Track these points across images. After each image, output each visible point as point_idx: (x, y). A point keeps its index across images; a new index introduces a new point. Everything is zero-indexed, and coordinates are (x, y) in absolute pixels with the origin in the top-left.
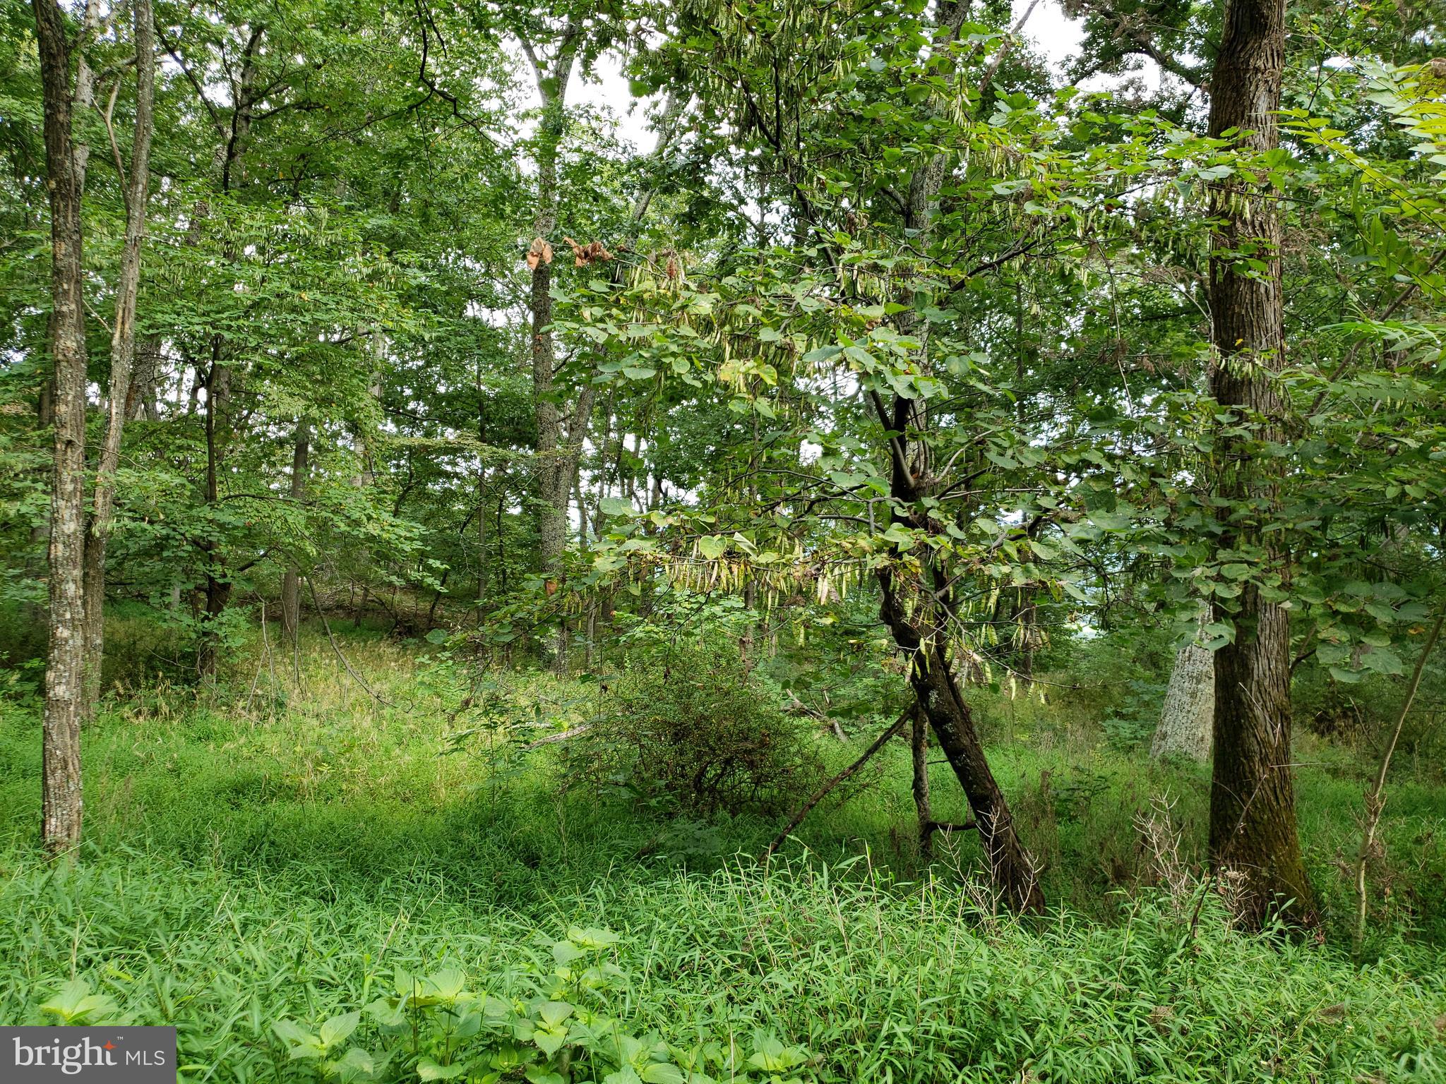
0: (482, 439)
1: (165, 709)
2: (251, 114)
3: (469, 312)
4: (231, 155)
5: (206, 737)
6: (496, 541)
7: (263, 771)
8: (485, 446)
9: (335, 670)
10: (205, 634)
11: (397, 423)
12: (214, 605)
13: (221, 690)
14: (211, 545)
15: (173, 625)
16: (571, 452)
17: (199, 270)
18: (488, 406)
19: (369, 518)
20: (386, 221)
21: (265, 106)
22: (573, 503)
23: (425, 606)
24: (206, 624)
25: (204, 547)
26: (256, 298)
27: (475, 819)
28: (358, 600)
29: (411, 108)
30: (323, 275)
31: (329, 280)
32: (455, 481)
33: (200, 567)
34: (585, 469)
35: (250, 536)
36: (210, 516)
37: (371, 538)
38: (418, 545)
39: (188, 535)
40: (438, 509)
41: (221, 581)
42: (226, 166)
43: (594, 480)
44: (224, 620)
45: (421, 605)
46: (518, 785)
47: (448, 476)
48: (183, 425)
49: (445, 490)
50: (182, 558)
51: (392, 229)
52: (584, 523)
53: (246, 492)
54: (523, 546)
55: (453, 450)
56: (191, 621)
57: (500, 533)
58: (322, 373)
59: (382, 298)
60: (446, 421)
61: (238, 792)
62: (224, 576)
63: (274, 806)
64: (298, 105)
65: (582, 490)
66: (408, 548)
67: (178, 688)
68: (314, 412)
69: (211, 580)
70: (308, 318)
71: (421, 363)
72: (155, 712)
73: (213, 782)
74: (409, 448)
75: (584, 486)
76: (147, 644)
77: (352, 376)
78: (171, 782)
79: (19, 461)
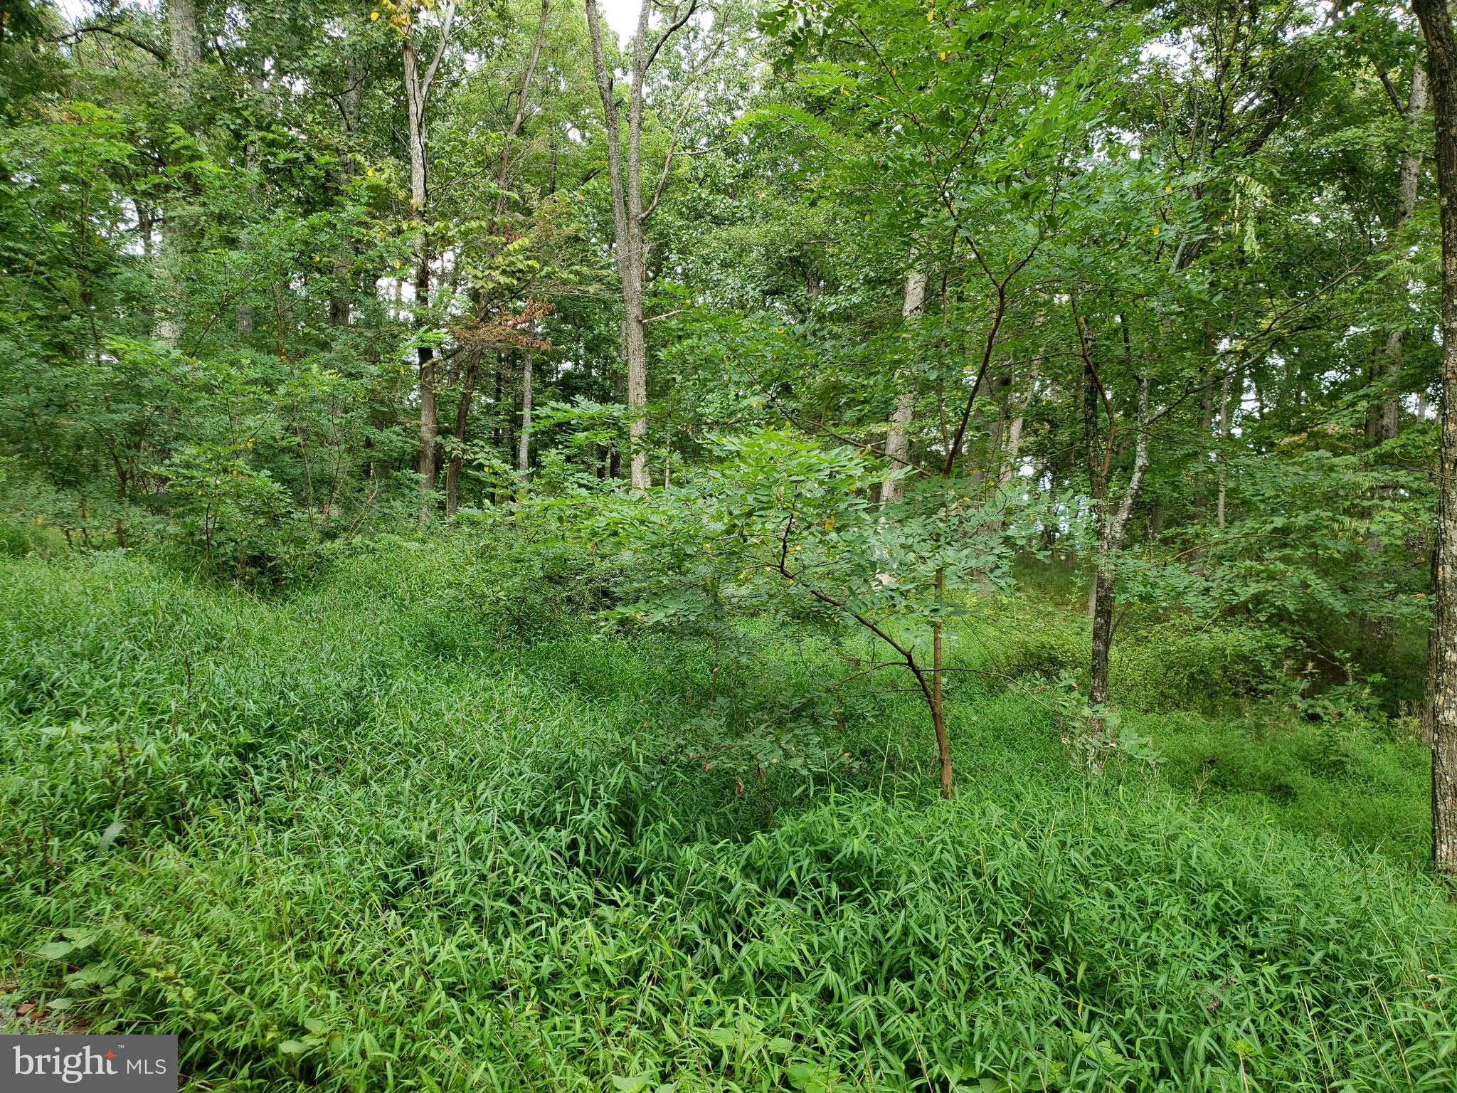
79: (1366, 480)
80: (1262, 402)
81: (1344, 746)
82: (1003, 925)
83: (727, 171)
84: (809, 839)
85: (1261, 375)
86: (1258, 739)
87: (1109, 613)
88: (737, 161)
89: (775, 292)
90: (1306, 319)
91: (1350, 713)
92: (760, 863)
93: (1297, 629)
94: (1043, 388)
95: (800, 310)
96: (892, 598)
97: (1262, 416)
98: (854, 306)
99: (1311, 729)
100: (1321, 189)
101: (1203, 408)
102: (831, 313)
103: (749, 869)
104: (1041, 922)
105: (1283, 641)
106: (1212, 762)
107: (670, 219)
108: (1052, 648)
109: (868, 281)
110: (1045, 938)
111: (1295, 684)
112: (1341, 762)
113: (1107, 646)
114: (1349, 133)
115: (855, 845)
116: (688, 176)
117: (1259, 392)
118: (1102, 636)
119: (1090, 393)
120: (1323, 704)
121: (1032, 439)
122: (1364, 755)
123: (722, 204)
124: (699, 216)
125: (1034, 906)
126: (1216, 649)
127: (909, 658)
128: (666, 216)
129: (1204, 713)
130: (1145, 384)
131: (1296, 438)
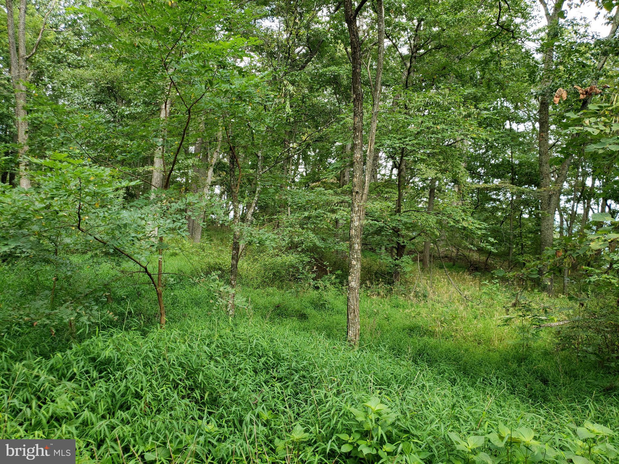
0: (512, 183)
1: (382, 294)
2: (417, 55)
3: (508, 126)
4: (409, 73)
5: (397, 306)
6: (518, 231)
7: (421, 324)
8: (514, 186)
9: (447, 283)
10: (396, 265)
11: (473, 178)
12: (399, 254)
13: (402, 288)
14: (399, 230)
15: (385, 261)
16: (557, 188)
17: (397, 121)
18: (516, 168)
19: (463, 219)
20: (472, 90)
21: (422, 51)
22: (557, 212)
23: (483, 258)
24: (397, 261)
25: (396, 231)
26: (419, 130)
27: (514, 357)
28: (454, 255)
29: (492, 39)
30: (446, 117)
31: (448, 119)
32: (498, 203)
33: (395, 239)
34: (564, 196)
35: (413, 227)
36: (399, 219)
37: (465, 228)
38: (484, 232)
39: (391, 226)
40: (490, 215)
41: (402, 244)
42: (407, 78)
43: (568, 201)
44: (404, 260)
45: (482, 258)
46: (533, 345)
47: (495, 200)
48: (388, 183)
49: (493, 207)
50: (388, 235)
51: (474, 93)
52: (562, 222)
53: (411, 209)
54: (531, 232)
55: (497, 189)
56: (391, 260)
57: (520, 226)
58: (444, 159)
59: (471, 125)
60: (495, 176)
61: (411, 331)
62: (404, 242)
63: (426, 338)
64: (436, 48)
65: (561, 206)
66: (480, 233)
67: (386, 286)
68: (439, 175)
69: (398, 244)
70: (440, 136)
71: (484, 151)
72: (379, 294)
73: (402, 325)
74: (478, 189)
75: (562, 204)
76: (375, 268)
77: (457, 159)
78: (385, 322)
79: (336, 199)
80: (306, 169)
81: (326, 298)
82: (173, 380)
83: (74, 42)
84: (86, 353)
85: (306, 158)
86: (297, 297)
87: (238, 249)
88: (81, 39)
89: (101, 102)
90: (318, 138)
91: (328, 285)
92: (59, 366)
93: (312, 254)
94: (224, 157)
95: (112, 111)
96: (133, 240)
97: (306, 174)
98: (138, 113)
99: (316, 292)
100: (326, 88)
101: (283, 169)
102: (127, 115)
103: (51, 370)
104: (191, 377)
105: (307, 259)
106: (278, 306)
107: (43, 61)
108: (220, 264)
109: (145, 103)
110: (193, 384)
111: (310, 275)
112: (324, 304)
113: (237, 262)
114: (333, 68)
115: (107, 353)
116: (53, 41)
117: (305, 165)
118: (235, 258)
119: (232, 158)
120: (320, 283)
121: (219, 178)
122: (332, 301)
123: (72, 58)
124: (59, 62)
125: (188, 371)
126: (283, 263)
127: (146, 269)
128: (40, 59)
129: (278, 288)
130: (260, 158)
131: (317, 183)
